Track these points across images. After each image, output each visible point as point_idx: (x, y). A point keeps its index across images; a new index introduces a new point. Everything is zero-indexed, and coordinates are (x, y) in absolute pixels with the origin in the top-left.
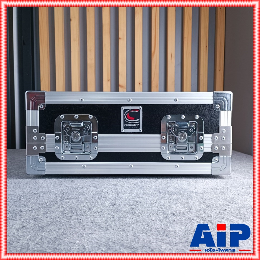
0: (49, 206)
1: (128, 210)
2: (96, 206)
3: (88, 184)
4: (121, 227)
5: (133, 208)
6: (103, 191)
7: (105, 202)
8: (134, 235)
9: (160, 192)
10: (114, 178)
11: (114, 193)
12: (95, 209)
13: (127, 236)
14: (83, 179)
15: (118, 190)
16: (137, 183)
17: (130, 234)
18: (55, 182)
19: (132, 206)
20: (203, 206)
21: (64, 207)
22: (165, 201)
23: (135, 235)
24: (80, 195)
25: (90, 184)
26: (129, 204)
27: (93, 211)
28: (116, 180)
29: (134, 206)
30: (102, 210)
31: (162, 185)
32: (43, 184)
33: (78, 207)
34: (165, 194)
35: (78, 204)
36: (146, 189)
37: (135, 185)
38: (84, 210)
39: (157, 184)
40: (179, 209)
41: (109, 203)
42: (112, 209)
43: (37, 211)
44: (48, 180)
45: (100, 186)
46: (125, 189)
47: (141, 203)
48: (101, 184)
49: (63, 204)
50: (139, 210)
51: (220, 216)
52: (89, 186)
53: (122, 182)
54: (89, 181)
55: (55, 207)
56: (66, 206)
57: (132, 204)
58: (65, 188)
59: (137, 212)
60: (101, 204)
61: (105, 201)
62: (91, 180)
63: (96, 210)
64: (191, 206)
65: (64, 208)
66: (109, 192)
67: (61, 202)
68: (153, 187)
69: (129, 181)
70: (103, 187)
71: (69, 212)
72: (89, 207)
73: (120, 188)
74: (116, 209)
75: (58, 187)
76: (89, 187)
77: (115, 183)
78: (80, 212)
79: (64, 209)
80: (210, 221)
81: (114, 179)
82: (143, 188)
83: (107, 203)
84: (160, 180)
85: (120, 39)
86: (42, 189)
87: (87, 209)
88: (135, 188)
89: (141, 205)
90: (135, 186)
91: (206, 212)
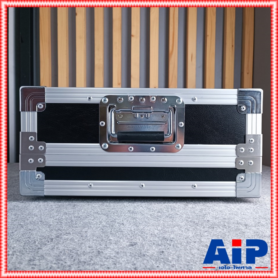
0: (39, 246)
1: (155, 253)
2: (108, 246)
3: (96, 211)
5: (163, 251)
6: (117, 221)
7: (121, 241)
9: (195, 223)
10: (129, 202)
11: (132, 224)
12: (107, 252)
14: (88, 202)
15: (137, 219)
16: (161, 209)
18: (51, 207)
19: (160, 247)
21: (61, 247)
22: (206, 238)
24: (84, 227)
25: (98, 210)
26: (155, 242)
27: (104, 255)
28: (132, 204)
29: (163, 247)
30: (118, 253)
31: (197, 212)
32: (34, 209)
33: (81, 249)
34: (204, 227)
35: (82, 243)
36: (175, 219)
37: (159, 212)
38: (91, 255)
39: (188, 211)
41: (127, 242)
42: (132, 252)
43: (20, 254)
44: (42, 204)
45: (112, 213)
46: (146, 219)
47: (173, 242)
48: (113, 211)
49: (60, 242)
50: (172, 255)
52: (97, 213)
53: (141, 208)
54: (96, 205)
55: (48, 248)
56: (64, 246)
57: (160, 242)
58: (64, 216)
59: (170, 258)
60: (115, 244)
61: (120, 237)
62: (99, 204)
63: (108, 254)
65: (61, 250)
66: (125, 222)
67: (57, 240)
68: (184, 216)
69: (150, 206)
70: (116, 214)
71: (68, 257)
72: (98, 248)
73: (139, 216)
74: (137, 252)
75: (55, 214)
76: (97, 215)
77: (132, 209)
78: (85, 257)
79: (61, 252)
81: (130, 204)
82: (171, 217)
83: (124, 241)
84: (191, 205)
85: (133, 36)
86: (33, 217)
87: (95, 253)
88: (160, 217)
89: (173, 246)
90: (159, 214)
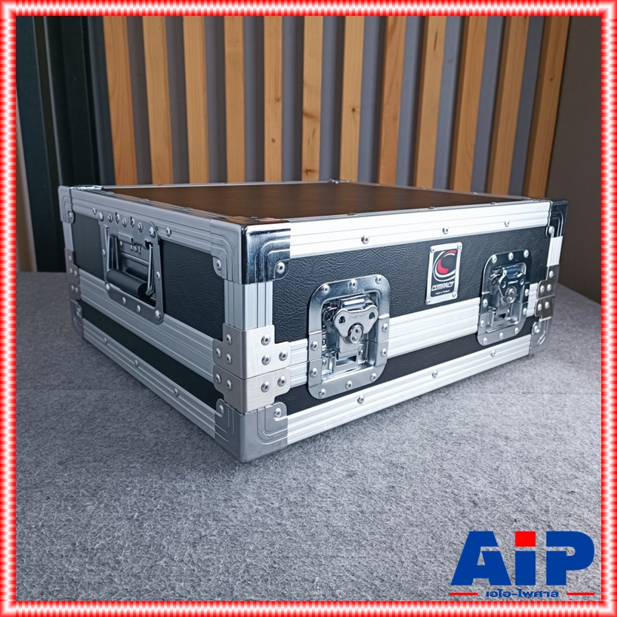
1: (384, 489)
2: (318, 478)
4: (384, 539)
7: (334, 469)
8: (413, 560)
9: (434, 434)
12: (320, 487)
13: (403, 562)
17: (406, 558)
19: (389, 479)
20: (529, 481)
22: (450, 463)
23: (415, 561)
26: (380, 470)
27: (317, 492)
29: (392, 478)
30: (334, 488)
33: (284, 482)
34: (447, 443)
38: (300, 491)
40: (482, 488)
41: (343, 471)
42: (352, 487)
47: (404, 470)
50: (405, 491)
51: (564, 508)
57: (387, 471)
59: (403, 497)
60: (327, 473)
61: (331, 462)
63: (322, 491)
64: (503, 479)
65: (258, 484)
71: (272, 496)
72: (306, 481)
74: (360, 487)
78: (293, 495)
79: (260, 487)
80: (547, 523)
83: (338, 469)
87: (305, 488)
89: (406, 476)
91: (536, 498)
